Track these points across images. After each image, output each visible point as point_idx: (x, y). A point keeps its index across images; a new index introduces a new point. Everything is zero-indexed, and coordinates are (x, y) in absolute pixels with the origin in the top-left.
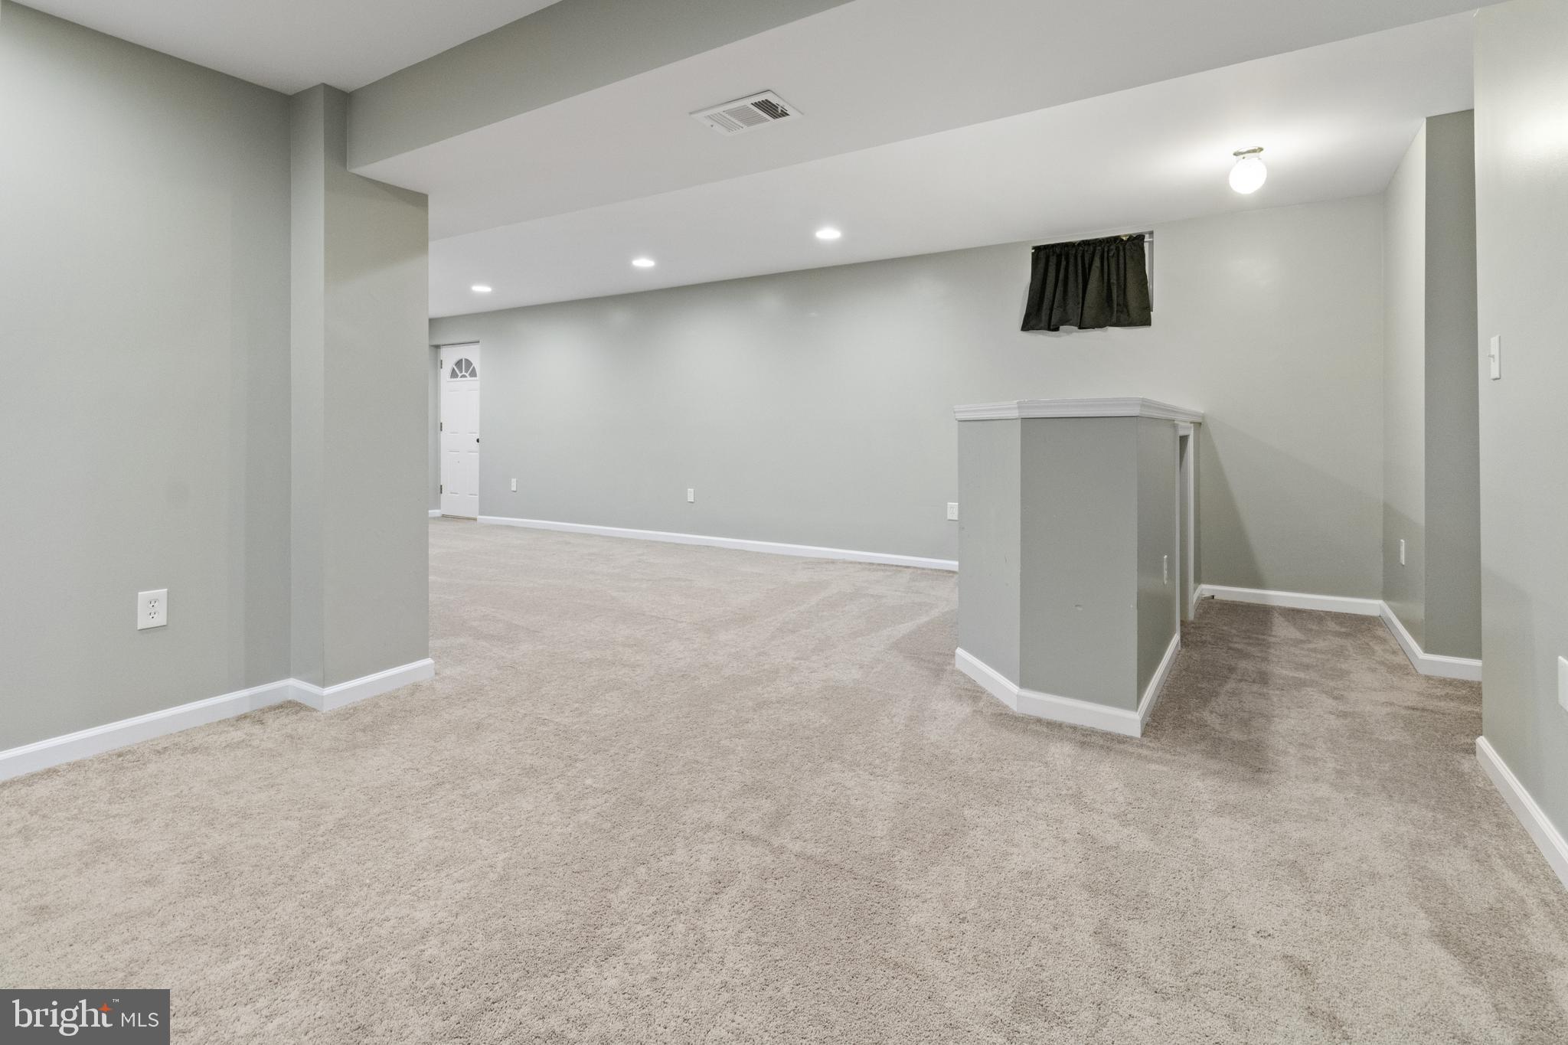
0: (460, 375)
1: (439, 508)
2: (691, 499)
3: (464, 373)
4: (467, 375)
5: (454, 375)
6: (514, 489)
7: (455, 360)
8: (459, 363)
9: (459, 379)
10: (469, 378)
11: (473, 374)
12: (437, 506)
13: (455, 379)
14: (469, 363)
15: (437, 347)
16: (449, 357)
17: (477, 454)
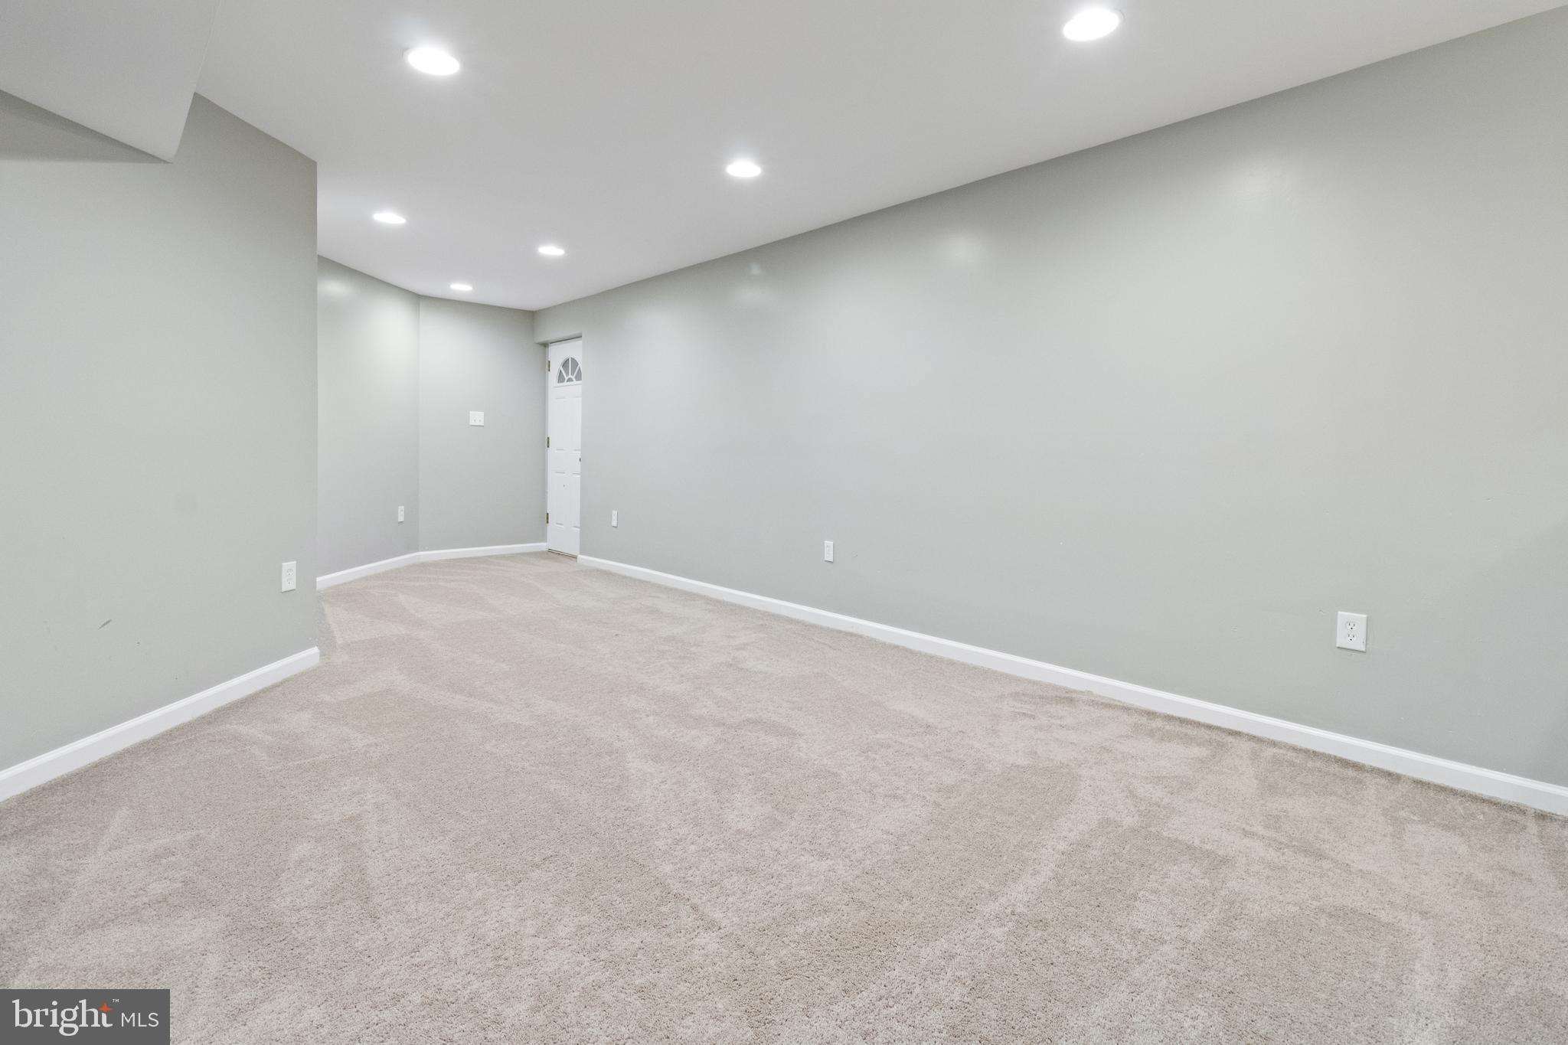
0: (566, 378)
1: (546, 542)
2: (829, 556)
3: (570, 376)
4: (573, 377)
5: (561, 379)
6: (614, 523)
7: (561, 361)
8: (565, 364)
9: (565, 383)
10: (575, 382)
11: (579, 377)
12: (543, 537)
13: (561, 384)
14: (575, 363)
15: (545, 345)
16: (557, 355)
17: (579, 476)
